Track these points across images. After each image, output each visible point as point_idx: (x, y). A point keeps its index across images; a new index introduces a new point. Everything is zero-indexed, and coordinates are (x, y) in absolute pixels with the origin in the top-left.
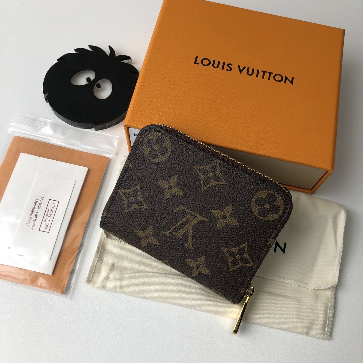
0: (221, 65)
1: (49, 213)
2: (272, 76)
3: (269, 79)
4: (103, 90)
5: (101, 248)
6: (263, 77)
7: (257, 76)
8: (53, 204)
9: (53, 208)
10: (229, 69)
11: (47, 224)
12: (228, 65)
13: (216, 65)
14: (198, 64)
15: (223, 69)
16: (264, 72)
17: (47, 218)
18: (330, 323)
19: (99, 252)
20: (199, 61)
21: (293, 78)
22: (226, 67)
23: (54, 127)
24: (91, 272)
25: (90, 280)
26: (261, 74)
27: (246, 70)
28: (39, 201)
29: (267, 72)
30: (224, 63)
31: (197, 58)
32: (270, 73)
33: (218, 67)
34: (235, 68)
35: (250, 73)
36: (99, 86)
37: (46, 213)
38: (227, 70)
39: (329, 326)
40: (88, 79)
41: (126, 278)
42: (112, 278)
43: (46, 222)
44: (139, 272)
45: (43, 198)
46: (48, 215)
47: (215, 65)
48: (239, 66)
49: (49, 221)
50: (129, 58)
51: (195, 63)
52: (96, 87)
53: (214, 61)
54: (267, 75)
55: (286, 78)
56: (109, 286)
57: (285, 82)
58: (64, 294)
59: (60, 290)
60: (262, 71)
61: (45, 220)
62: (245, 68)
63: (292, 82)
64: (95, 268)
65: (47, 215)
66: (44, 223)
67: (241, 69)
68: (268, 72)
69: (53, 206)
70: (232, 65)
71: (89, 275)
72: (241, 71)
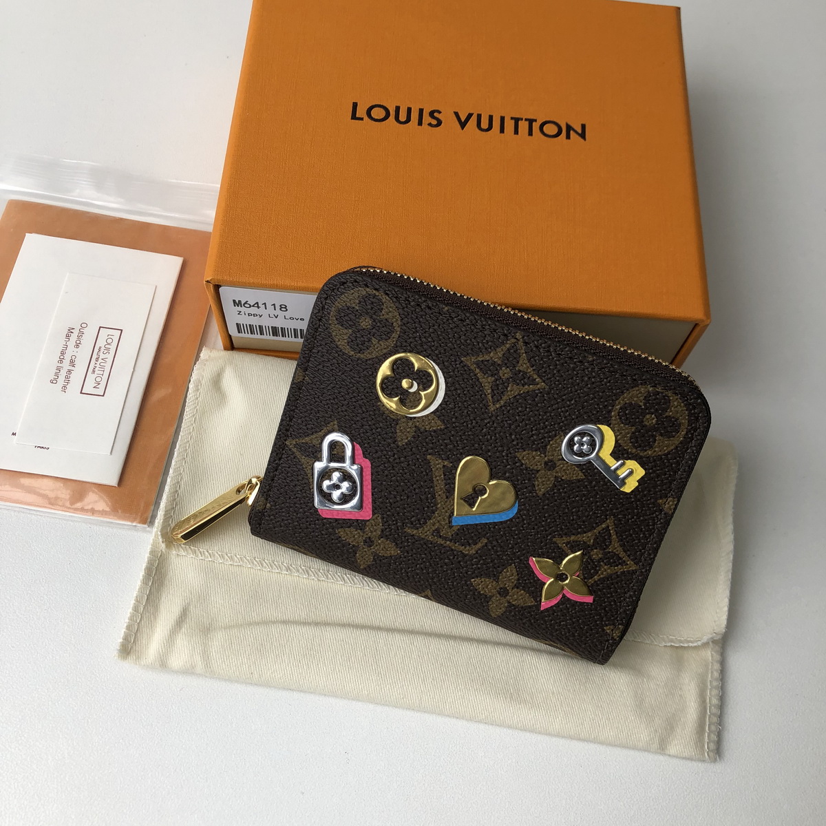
0: (415, 116)
2: (536, 126)
3: (530, 133)
6: (516, 132)
7: (502, 130)
8: (109, 337)
10: (434, 122)
12: (432, 114)
13: (403, 117)
14: (361, 119)
15: (420, 123)
16: (517, 120)
18: (715, 719)
20: (361, 112)
21: (583, 127)
22: (427, 119)
26: (509, 125)
27: (474, 119)
29: (522, 119)
30: (421, 111)
31: (355, 105)
32: (531, 122)
33: (408, 120)
34: (448, 118)
35: (485, 125)
38: (430, 124)
39: (713, 728)
47: (402, 116)
48: (457, 114)
51: (354, 117)
53: (398, 109)
54: (523, 126)
55: (569, 128)
57: (568, 137)
60: (512, 118)
62: (470, 116)
63: (583, 135)
67: (463, 120)
68: (526, 120)
69: (109, 341)
70: (440, 112)
72: (463, 125)
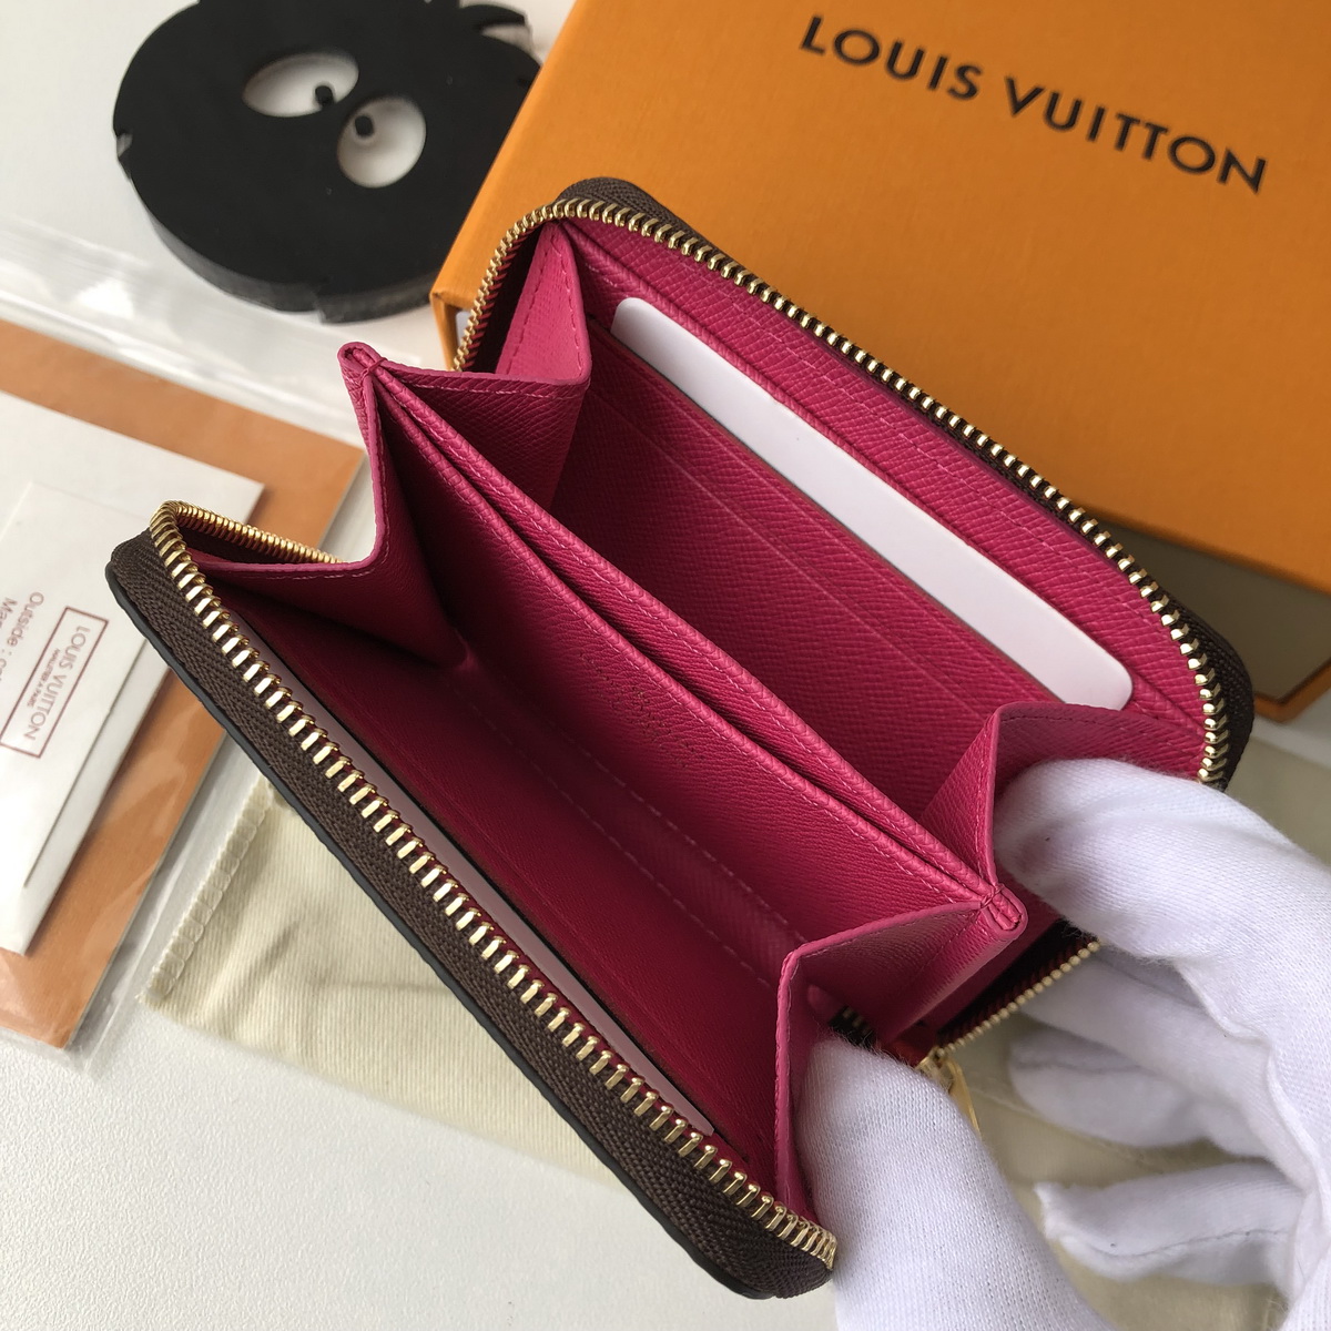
0: (927, 68)
1: (56, 670)
2: (1164, 142)
3: (1149, 151)
4: (384, 146)
5: (245, 851)
6: (1121, 143)
7: (1093, 133)
8: (80, 631)
9: (75, 647)
10: (962, 88)
11: (38, 720)
12: (962, 72)
13: (903, 64)
14: (820, 51)
15: (934, 83)
16: (1128, 122)
17: (44, 690)
19: (232, 864)
20: (824, 37)
21: (1261, 164)
22: (948, 77)
23: (143, 287)
24: (181, 956)
25: (170, 989)
26: (1111, 127)
27: (1041, 103)
28: (17, 610)
29: (1137, 121)
30: (942, 62)
31: (816, 24)
32: (1155, 131)
33: (913, 71)
34: (991, 87)
35: (1062, 114)
36: (366, 128)
37: (42, 668)
38: (953, 92)
40: (323, 94)
41: (337, 1004)
42: (268, 997)
43: (34, 710)
44: (401, 986)
45: (36, 599)
46: (50, 680)
47: (900, 62)
48: (1011, 84)
49: (46, 706)
50: (517, 19)
51: (808, 42)
52: (350, 130)
53: (897, 48)
54: (1139, 136)
55: (1231, 160)
56: (253, 1029)
57: (1224, 177)
58: (68, 1049)
59: (52, 1030)
60: (1119, 116)
61: (32, 701)
62: (1036, 92)
63: (1255, 182)
64: (202, 938)
65: (45, 676)
66: (25, 711)
67: (1021, 97)
68: (1148, 125)
69: (78, 641)
70: (978, 71)
71: (167, 968)
72: (1018, 106)
